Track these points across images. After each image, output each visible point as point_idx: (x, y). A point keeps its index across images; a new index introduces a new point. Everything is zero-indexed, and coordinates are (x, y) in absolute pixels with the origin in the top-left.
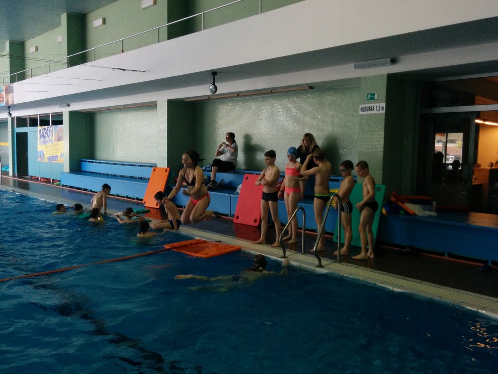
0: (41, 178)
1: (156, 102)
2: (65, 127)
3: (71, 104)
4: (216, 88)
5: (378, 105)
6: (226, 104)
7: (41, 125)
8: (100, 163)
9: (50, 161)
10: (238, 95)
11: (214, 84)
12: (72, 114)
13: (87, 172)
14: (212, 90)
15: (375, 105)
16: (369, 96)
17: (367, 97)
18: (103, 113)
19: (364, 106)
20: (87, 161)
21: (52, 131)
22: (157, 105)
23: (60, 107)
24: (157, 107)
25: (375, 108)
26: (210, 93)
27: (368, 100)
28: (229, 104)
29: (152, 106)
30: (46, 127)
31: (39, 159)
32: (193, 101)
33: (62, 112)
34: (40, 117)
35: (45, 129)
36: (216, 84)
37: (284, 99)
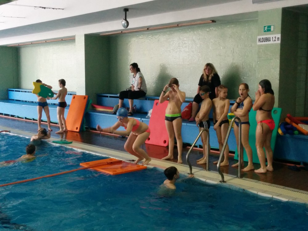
1: (74, 36)
4: (128, 23)
5: (274, 36)
6: (137, 37)
8: (25, 92)
10: (148, 29)
11: (126, 20)
13: (14, 100)
14: (125, 25)
15: (271, 36)
16: (266, 28)
17: (264, 29)
18: (27, 47)
19: (261, 37)
20: (13, 91)
22: (75, 39)
24: (75, 41)
25: (271, 39)
26: (123, 28)
27: (265, 31)
28: (140, 37)
29: (71, 40)
32: (107, 35)
36: (127, 20)
37: (190, 32)
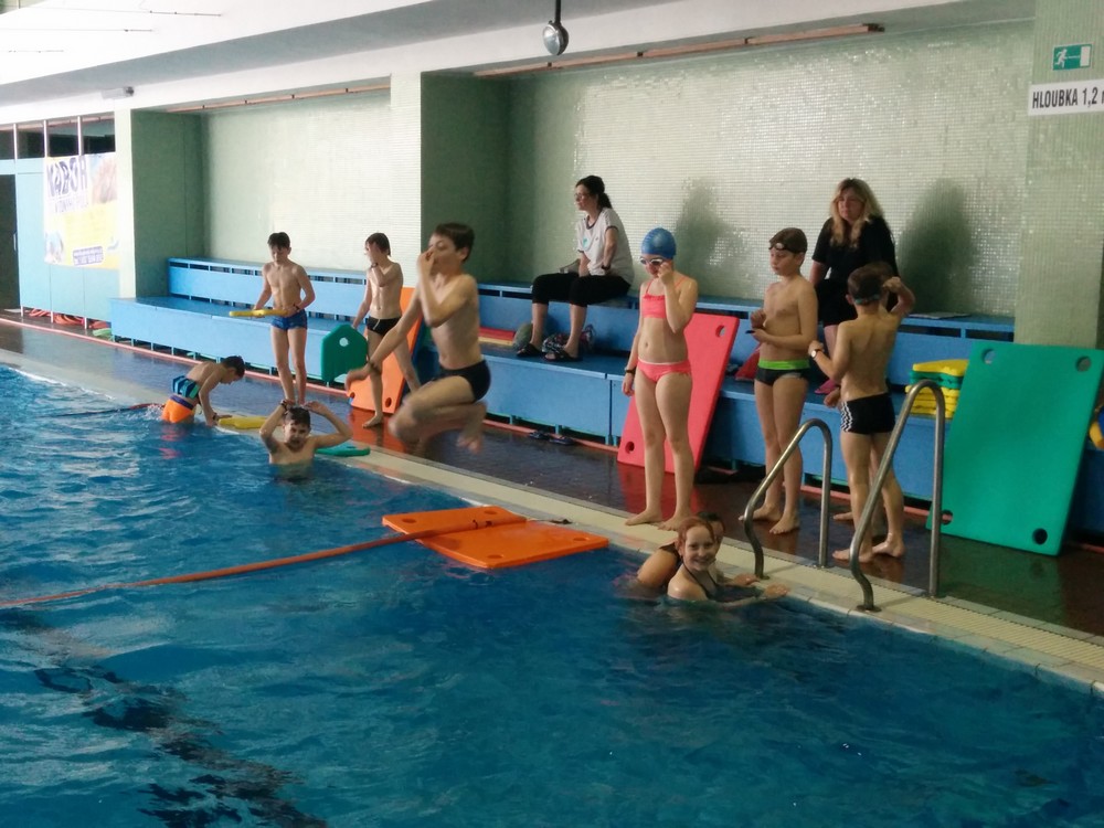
0: (55, 315)
1: (387, 80)
2: (121, 160)
3: (137, 89)
4: (564, 35)
5: (1090, 84)
6: (605, 82)
7: (54, 152)
8: (226, 270)
9: (80, 262)
10: (640, 54)
11: (557, 24)
12: (141, 118)
13: (186, 297)
14: (554, 42)
15: (1079, 85)
16: (1063, 56)
17: (1056, 60)
18: (235, 114)
19: (1043, 88)
20: (185, 266)
21: (83, 172)
22: (389, 89)
23: (105, 97)
24: (389, 94)
25: (1080, 96)
26: (545, 52)
27: (1057, 68)
28: (616, 83)
29: (376, 91)
30: (66, 159)
31: (49, 258)
32: (498, 76)
33: (112, 113)
34: (48, 127)
35: (62, 164)
36: (564, 23)
